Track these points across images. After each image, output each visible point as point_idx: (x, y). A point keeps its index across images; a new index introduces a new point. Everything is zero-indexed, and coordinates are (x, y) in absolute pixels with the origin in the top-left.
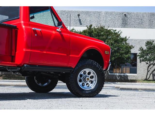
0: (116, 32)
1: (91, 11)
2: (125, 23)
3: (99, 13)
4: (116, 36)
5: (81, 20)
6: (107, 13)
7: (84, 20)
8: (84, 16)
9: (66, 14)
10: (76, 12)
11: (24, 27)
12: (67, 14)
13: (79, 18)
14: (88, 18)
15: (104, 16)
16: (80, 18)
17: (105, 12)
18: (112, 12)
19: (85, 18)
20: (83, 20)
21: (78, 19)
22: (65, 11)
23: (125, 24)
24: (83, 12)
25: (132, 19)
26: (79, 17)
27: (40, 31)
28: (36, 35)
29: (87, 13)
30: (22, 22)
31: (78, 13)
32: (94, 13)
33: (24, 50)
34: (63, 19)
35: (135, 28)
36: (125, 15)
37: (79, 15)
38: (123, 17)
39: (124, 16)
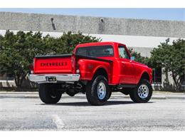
3: (75, 17)
6: (82, 18)
7: (58, 25)
13: (52, 22)
14: (63, 23)
16: (54, 23)
17: (81, 16)
19: (59, 23)
20: (56, 25)
23: (102, 30)
29: (61, 17)
31: (51, 17)
32: (69, 17)
36: (102, 20)
37: (52, 19)
38: (100, 22)
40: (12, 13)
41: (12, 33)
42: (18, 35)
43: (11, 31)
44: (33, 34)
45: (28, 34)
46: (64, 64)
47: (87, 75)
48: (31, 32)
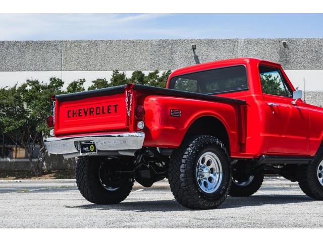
0: (270, 79)
1: (217, 39)
2: (286, 60)
3: (234, 42)
4: (273, 88)
5: (200, 58)
6: (248, 42)
7: (204, 57)
8: (204, 49)
9: (168, 45)
10: (188, 41)
11: (257, 102)
12: (170, 47)
13: (194, 53)
14: (213, 53)
15: (242, 48)
16: (197, 54)
17: (245, 39)
18: (259, 40)
19: (206, 54)
20: (202, 58)
21: (193, 55)
22: (166, 41)
24: (201, 42)
25: (299, 53)
26: (194, 51)
27: (277, 106)
28: (273, 112)
29: (210, 43)
30: (254, 95)
31: (192, 44)
32: (224, 42)
33: (261, 135)
34: (163, 56)
35: (305, 68)
36: (285, 44)
37: (194, 48)
38: (280, 48)
39: (283, 46)
40: (125, 42)
41: (123, 76)
42: (133, 78)
43: (121, 72)
44: (160, 75)
45: (151, 75)
46: (112, 109)
47: (163, 134)
48: (157, 72)
